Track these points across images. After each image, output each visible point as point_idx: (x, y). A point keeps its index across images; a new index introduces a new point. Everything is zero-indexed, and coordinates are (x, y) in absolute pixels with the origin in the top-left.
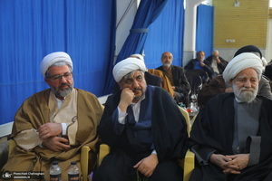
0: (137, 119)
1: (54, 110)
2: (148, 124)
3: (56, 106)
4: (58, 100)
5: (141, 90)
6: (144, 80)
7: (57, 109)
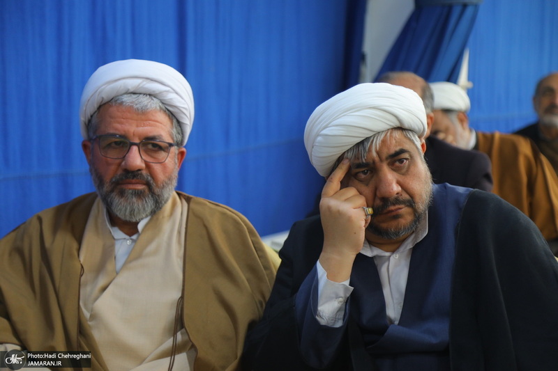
0: (393, 310)
1: (100, 268)
2: (436, 332)
3: (108, 254)
4: (118, 234)
5: (411, 203)
6: (422, 167)
7: (109, 267)
